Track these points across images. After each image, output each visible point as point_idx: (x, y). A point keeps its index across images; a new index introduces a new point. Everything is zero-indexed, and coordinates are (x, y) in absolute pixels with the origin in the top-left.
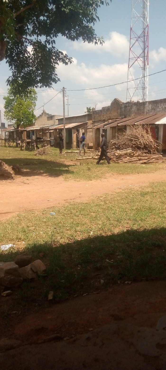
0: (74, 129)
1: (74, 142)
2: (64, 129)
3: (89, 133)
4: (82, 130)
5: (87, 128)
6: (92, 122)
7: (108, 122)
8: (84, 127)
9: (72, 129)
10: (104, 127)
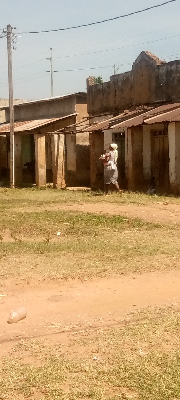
0: (39, 133)
1: (41, 167)
2: (11, 133)
3: (82, 143)
4: (59, 135)
5: (75, 129)
6: (88, 115)
7: (126, 113)
8: (64, 128)
9: (34, 134)
10: (111, 127)
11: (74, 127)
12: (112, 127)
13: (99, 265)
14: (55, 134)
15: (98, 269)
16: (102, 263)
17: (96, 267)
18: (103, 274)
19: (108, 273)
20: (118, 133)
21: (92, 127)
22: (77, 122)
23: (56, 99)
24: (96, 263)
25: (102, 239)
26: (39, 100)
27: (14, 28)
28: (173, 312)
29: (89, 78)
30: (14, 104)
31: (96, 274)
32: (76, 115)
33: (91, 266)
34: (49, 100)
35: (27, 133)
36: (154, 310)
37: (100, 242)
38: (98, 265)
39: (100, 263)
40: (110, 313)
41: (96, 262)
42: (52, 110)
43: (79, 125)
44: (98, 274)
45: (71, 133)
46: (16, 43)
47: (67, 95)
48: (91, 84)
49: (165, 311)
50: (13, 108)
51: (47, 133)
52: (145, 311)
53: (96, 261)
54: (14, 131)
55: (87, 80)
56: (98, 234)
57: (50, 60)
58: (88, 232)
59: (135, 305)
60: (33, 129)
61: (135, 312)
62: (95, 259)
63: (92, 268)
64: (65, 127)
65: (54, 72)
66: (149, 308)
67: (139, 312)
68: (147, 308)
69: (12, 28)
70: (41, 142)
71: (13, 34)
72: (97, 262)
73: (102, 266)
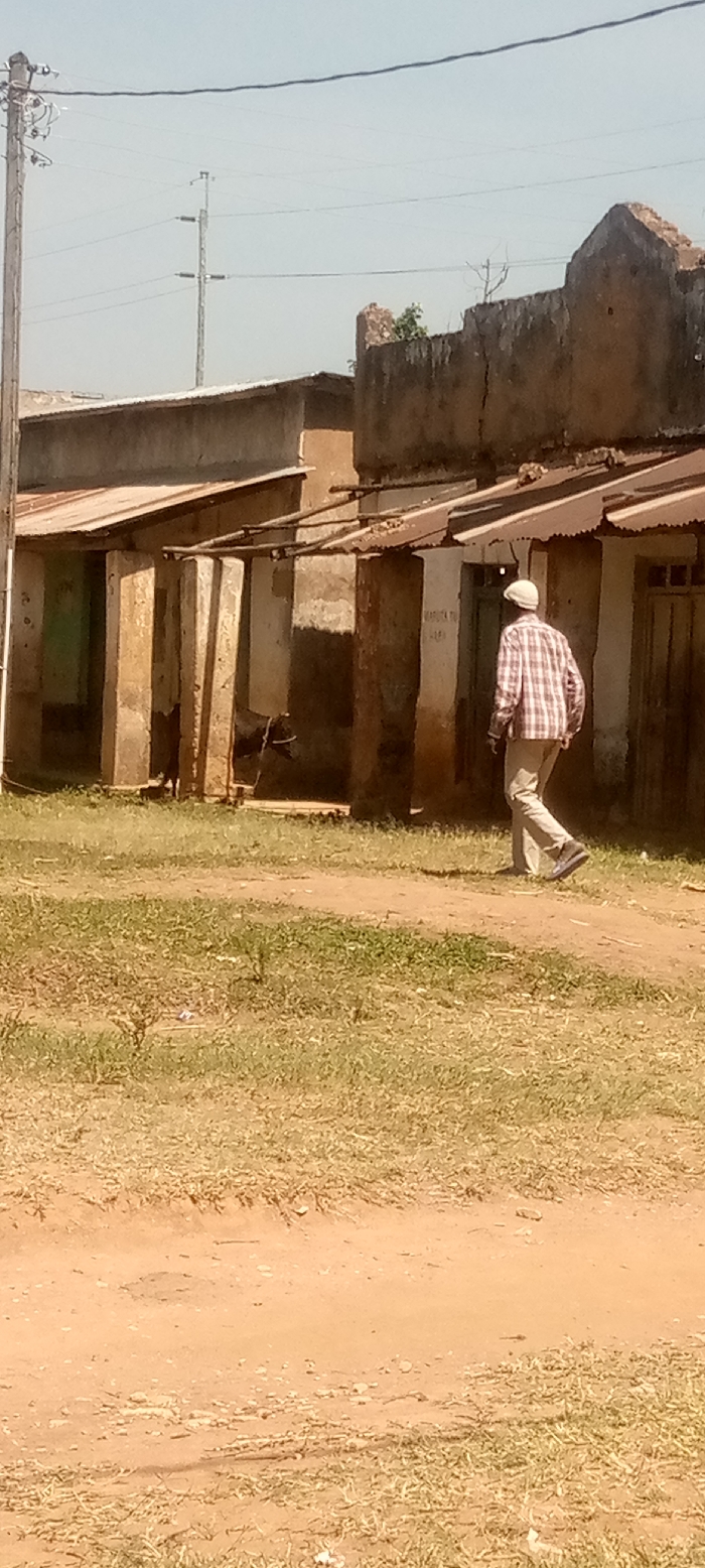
3: (321, 600)
4: (221, 562)
5: (294, 540)
6: (358, 477)
7: (528, 476)
8: (242, 532)
9: (107, 551)
10: (456, 537)
11: (292, 527)
12: (460, 537)
13: (368, 1149)
14: (200, 554)
15: (364, 1164)
16: (382, 1142)
17: (354, 1156)
18: (384, 1187)
19: (405, 1184)
20: (490, 566)
21: (371, 531)
22: (304, 508)
23: (217, 397)
24: (353, 1137)
25: (386, 1037)
26: (138, 400)
27: (40, 71)
28: (694, 1374)
29: (368, 313)
30: (23, 413)
31: (353, 1186)
32: (303, 475)
33: (331, 1151)
34: (181, 400)
35: (74, 546)
36: (603, 1360)
37: (378, 1048)
38: (362, 1147)
39: (370, 1138)
40: (406, 1366)
41: (352, 1132)
42: (194, 447)
43: (312, 520)
44: (358, 1189)
45: (275, 553)
46: (45, 137)
47: (265, 383)
48: (378, 338)
49: (655, 1369)
50: (16, 429)
51: (165, 548)
52: (564, 1364)
53: (356, 1132)
54: (13, 532)
55: (361, 320)
56: (372, 1013)
57: (197, 223)
58: (329, 1002)
59: (523, 1335)
60: (104, 528)
61: (520, 1365)
62: (349, 1121)
63: (331, 1160)
64: (248, 526)
65: (212, 277)
66: (584, 1353)
67: (535, 1368)
68: (574, 1348)
69: (33, 70)
70: (133, 586)
71: (35, 97)
72: (357, 1136)
73: (379, 1153)
